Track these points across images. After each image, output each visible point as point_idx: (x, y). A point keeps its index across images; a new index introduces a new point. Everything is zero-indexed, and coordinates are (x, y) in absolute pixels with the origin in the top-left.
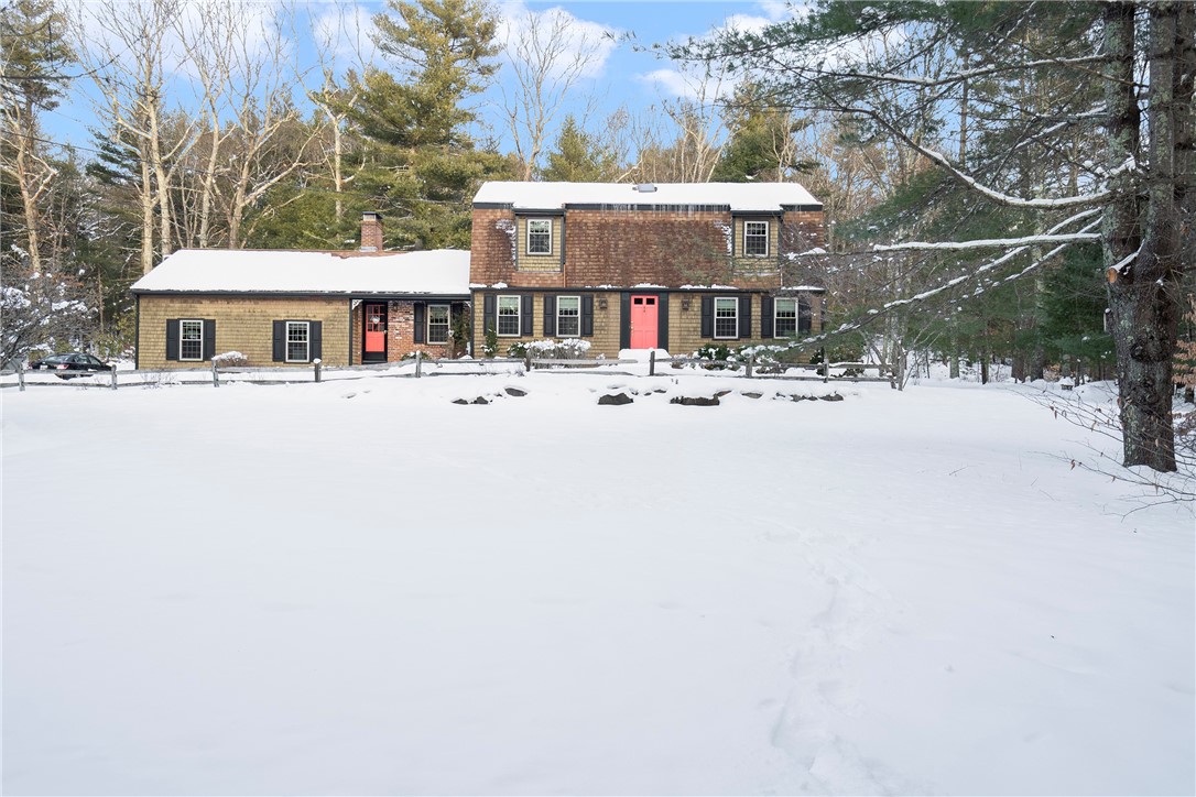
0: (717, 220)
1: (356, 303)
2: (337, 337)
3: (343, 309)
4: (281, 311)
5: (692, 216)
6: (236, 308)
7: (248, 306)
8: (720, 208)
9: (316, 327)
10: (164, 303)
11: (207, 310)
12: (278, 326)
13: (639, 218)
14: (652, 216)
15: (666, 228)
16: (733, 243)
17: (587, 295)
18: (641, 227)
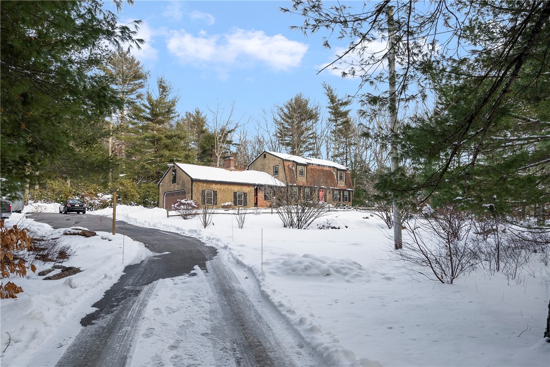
0: (331, 170)
1: (256, 187)
2: (251, 198)
3: (253, 189)
4: (236, 189)
5: (328, 169)
6: (223, 187)
7: (226, 187)
8: (332, 167)
9: (245, 194)
10: (200, 184)
11: (214, 187)
12: (235, 193)
13: (318, 168)
14: (320, 168)
15: (323, 171)
16: (337, 177)
17: (311, 188)
18: (319, 170)
